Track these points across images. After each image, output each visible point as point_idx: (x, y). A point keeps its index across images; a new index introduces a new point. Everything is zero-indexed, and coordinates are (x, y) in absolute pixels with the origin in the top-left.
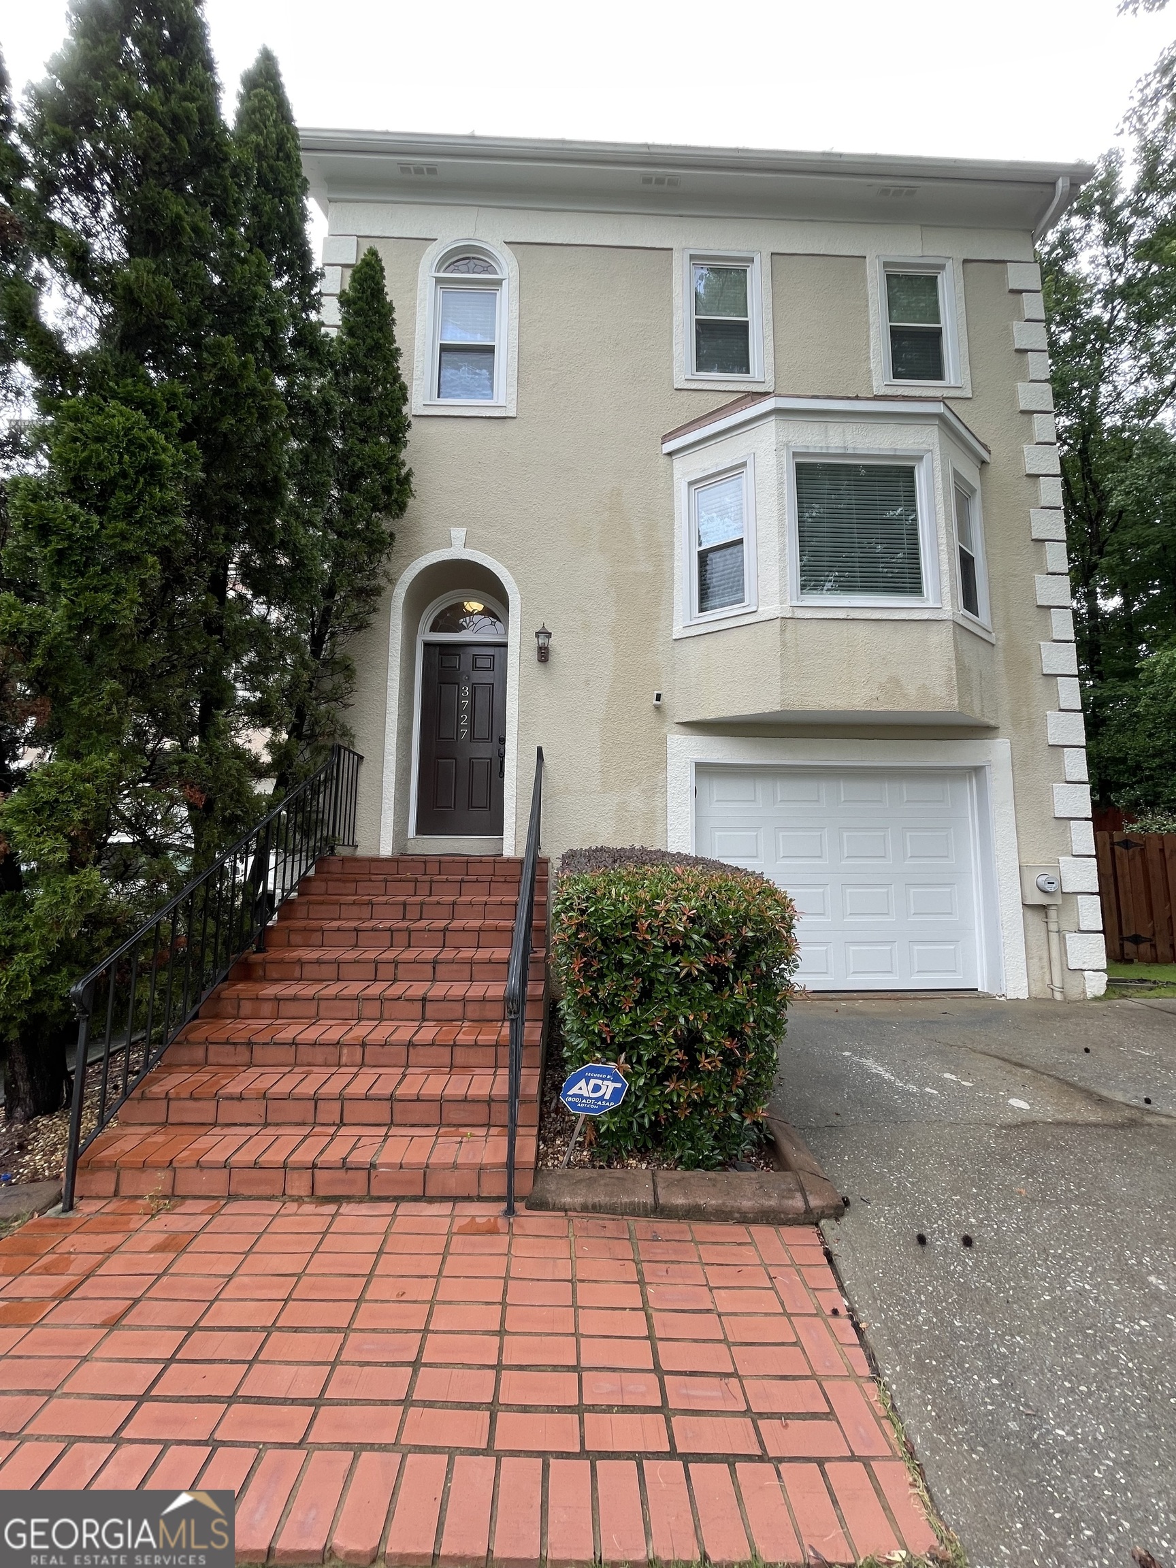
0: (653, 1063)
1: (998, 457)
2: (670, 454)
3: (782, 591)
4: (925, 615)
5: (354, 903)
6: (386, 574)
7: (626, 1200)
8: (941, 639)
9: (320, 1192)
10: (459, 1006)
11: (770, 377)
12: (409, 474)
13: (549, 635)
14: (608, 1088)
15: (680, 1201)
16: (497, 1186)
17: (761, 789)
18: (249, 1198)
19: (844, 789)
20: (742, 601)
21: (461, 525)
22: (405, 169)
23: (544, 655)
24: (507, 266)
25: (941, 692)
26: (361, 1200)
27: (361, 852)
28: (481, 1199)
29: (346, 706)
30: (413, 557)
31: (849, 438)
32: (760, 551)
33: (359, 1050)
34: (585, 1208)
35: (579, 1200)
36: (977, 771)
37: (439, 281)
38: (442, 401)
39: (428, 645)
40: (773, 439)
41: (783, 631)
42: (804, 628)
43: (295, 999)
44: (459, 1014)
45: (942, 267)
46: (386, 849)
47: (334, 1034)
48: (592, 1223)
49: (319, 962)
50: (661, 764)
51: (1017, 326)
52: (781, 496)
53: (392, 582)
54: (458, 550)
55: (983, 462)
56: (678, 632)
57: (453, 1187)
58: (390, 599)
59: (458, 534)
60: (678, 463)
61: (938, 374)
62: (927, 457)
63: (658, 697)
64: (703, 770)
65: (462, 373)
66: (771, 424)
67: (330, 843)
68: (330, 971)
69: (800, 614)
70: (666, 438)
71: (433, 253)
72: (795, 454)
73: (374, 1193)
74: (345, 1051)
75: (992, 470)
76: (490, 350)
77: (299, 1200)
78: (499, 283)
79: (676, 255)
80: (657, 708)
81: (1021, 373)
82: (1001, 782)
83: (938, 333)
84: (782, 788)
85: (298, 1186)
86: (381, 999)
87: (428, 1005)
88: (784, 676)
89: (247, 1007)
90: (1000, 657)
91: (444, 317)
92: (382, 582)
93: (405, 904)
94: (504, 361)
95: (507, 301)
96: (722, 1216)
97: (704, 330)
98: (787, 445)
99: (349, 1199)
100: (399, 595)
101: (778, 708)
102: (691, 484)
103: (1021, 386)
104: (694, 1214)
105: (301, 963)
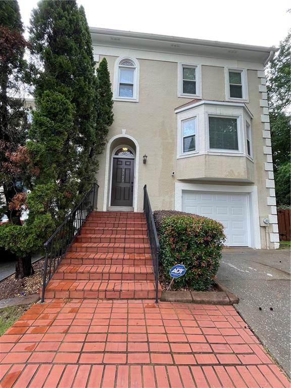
0: (189, 265)
1: (255, 117)
2: (176, 113)
3: (205, 148)
4: (239, 155)
5: (101, 223)
6: (106, 140)
7: (185, 299)
8: (243, 161)
9: (107, 297)
10: (133, 249)
11: (201, 95)
12: (113, 115)
13: (147, 157)
14: (181, 271)
15: (199, 299)
16: (153, 295)
17: (197, 197)
18: (89, 299)
19: (217, 197)
20: (195, 150)
21: (125, 129)
22: (112, 39)
23: (145, 162)
24: (137, 65)
25: (243, 174)
26: (118, 299)
27: (98, 210)
28: (148, 299)
29: (96, 173)
30: (113, 136)
31: (221, 111)
32: (200, 138)
33: (110, 261)
34: (175, 301)
35: (174, 299)
36: (249, 193)
37: (120, 67)
38: (120, 97)
39: (114, 158)
40: (203, 110)
41: (205, 158)
42: (211, 157)
43: (91, 247)
44: (133, 252)
45: (242, 71)
46: (105, 210)
47: (103, 256)
48: (178, 305)
49: (95, 238)
50: (174, 190)
51: (260, 86)
52: (205, 125)
53: (108, 142)
54: (124, 134)
55: (252, 119)
56: (178, 157)
57: (141, 295)
58: (106, 146)
59: (124, 131)
60: (179, 115)
61: (241, 97)
62: (240, 116)
63: (173, 173)
64: (184, 191)
65: (125, 90)
66: (203, 107)
67: (92, 207)
68: (98, 240)
69: (210, 154)
70: (175, 109)
71: (118, 60)
72: (209, 115)
73: (121, 297)
74: (107, 261)
75: (253, 120)
76: (132, 85)
77: (102, 299)
78: (135, 68)
79: (178, 64)
80: (173, 176)
81: (261, 97)
82: (255, 196)
83: (241, 87)
84: (202, 196)
85: (102, 295)
86: (114, 248)
87: (126, 249)
88: (205, 169)
89: (79, 249)
90: (255, 166)
91: (121, 77)
92: (105, 142)
93: (114, 224)
94: (136, 88)
95: (136, 73)
96: (209, 303)
97: (185, 83)
98: (207, 112)
99: (115, 299)
100: (109, 145)
101: (204, 177)
102: (182, 121)
103: (261, 100)
104: (202, 302)
105: (91, 238)
